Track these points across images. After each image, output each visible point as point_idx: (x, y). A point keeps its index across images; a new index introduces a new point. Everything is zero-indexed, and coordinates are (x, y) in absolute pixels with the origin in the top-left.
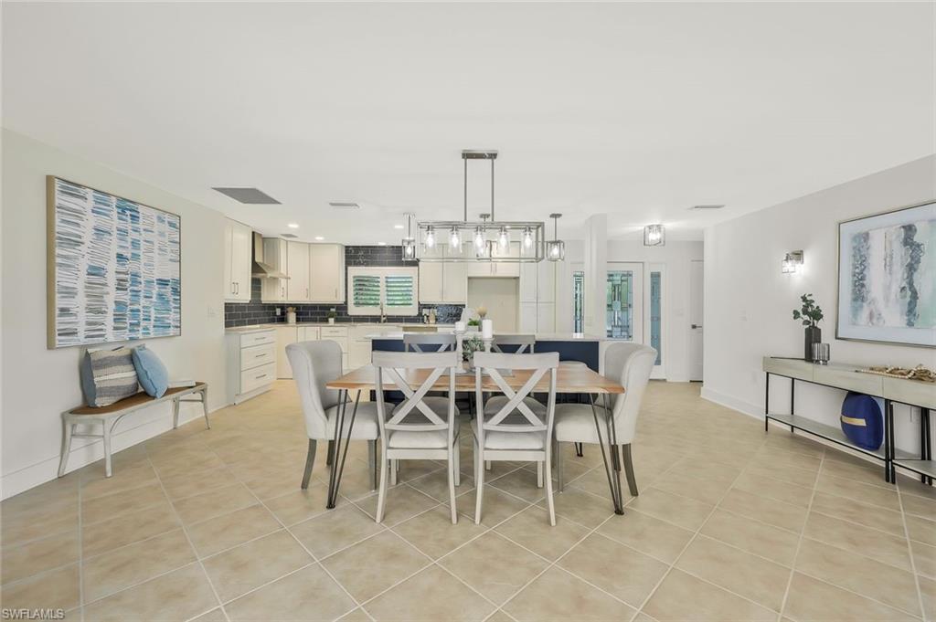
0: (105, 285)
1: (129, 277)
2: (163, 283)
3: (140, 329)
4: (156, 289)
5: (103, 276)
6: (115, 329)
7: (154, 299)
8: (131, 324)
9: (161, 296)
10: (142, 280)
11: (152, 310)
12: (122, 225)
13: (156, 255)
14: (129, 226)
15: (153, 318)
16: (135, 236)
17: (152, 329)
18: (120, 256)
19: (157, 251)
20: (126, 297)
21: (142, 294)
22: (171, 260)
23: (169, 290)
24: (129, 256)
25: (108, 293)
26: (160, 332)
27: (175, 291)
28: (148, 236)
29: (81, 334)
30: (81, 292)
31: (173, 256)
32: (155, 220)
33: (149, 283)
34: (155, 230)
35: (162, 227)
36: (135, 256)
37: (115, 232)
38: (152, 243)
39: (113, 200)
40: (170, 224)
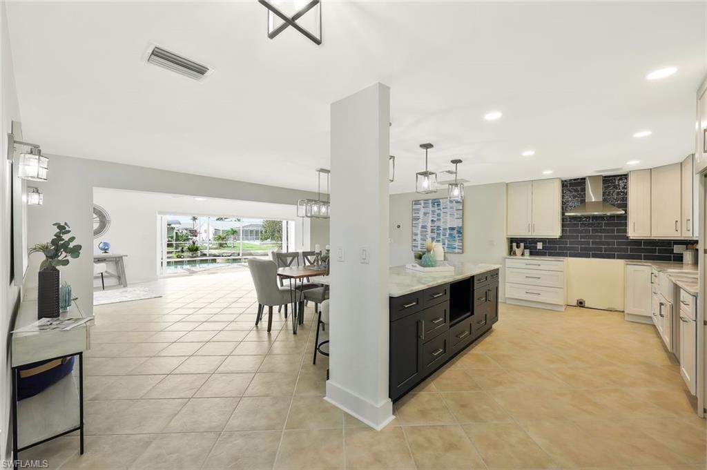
0: (427, 231)
1: (436, 228)
2: (452, 229)
4: (448, 232)
5: (426, 228)
7: (447, 236)
9: (450, 235)
10: (441, 228)
11: (446, 241)
12: (433, 209)
13: (448, 217)
14: (436, 209)
15: (446, 244)
19: (448, 215)
20: (434, 235)
21: (441, 234)
22: (457, 218)
23: (455, 232)
24: (436, 220)
25: (427, 234)
26: (450, 250)
27: (459, 232)
28: (445, 210)
29: (419, 248)
30: (419, 234)
31: (459, 216)
32: (448, 202)
33: (445, 229)
34: (449, 207)
35: (451, 205)
36: (439, 220)
37: (431, 212)
38: (447, 213)
39: (430, 201)
40: (457, 202)
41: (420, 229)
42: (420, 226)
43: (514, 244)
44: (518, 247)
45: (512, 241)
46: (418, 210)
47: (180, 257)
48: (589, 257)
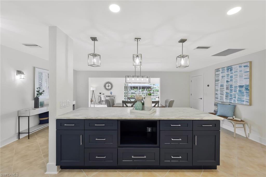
0: (224, 88)
1: (229, 86)
2: (241, 87)
3: (233, 100)
4: (238, 89)
5: (223, 86)
6: (226, 99)
7: (237, 92)
8: (230, 98)
9: (240, 91)
10: (233, 86)
12: (228, 73)
13: (238, 79)
15: (237, 98)
16: (231, 75)
17: (236, 101)
18: (227, 81)
19: (238, 77)
20: (229, 91)
21: (233, 90)
22: (245, 79)
23: (243, 89)
24: (229, 80)
25: (224, 90)
26: (240, 102)
27: (247, 89)
28: (236, 74)
29: (219, 99)
30: (219, 90)
31: (246, 77)
32: (238, 68)
33: (236, 87)
34: (238, 71)
35: (241, 69)
36: (231, 80)
37: (226, 76)
38: (237, 75)
39: (226, 68)
40: (245, 66)
41: (220, 87)
42: (220, 85)
46: (218, 75)
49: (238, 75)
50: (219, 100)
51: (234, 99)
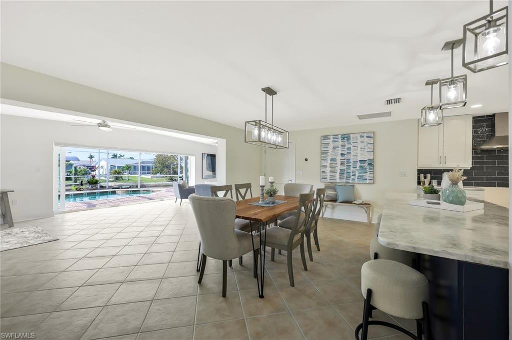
0: (336, 164)
1: (346, 161)
2: (363, 161)
3: (351, 179)
4: (359, 164)
5: (335, 161)
6: (340, 178)
7: (358, 168)
8: (346, 177)
9: (361, 167)
10: (351, 161)
11: (357, 172)
12: (343, 143)
13: (359, 151)
14: (346, 143)
15: (357, 175)
16: (349, 146)
17: (356, 179)
18: (342, 154)
19: (359, 149)
20: (345, 168)
21: (351, 166)
22: (368, 152)
23: (366, 164)
24: (346, 153)
25: (337, 167)
26: (361, 181)
27: (370, 164)
28: (356, 144)
29: (328, 179)
30: (328, 166)
31: (369, 150)
32: (359, 137)
33: (355, 162)
34: (359, 141)
35: (362, 139)
36: (349, 153)
37: (340, 146)
38: (357, 147)
39: (340, 136)
40: (367, 137)
41: (329, 162)
42: (329, 158)
43: (422, 176)
44: (425, 178)
45: (420, 172)
46: (328, 144)
47: (80, 190)
48: (496, 187)
49: (359, 147)
50: (329, 181)
51: (352, 177)
